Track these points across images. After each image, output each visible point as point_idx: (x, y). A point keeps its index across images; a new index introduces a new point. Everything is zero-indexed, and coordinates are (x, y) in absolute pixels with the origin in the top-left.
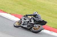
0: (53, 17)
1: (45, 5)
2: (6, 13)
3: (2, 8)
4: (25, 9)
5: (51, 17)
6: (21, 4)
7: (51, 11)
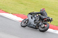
0: (56, 15)
1: (46, 3)
2: (8, 13)
3: (4, 8)
4: (27, 9)
5: (53, 15)
6: (22, 3)
7: (53, 9)
